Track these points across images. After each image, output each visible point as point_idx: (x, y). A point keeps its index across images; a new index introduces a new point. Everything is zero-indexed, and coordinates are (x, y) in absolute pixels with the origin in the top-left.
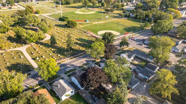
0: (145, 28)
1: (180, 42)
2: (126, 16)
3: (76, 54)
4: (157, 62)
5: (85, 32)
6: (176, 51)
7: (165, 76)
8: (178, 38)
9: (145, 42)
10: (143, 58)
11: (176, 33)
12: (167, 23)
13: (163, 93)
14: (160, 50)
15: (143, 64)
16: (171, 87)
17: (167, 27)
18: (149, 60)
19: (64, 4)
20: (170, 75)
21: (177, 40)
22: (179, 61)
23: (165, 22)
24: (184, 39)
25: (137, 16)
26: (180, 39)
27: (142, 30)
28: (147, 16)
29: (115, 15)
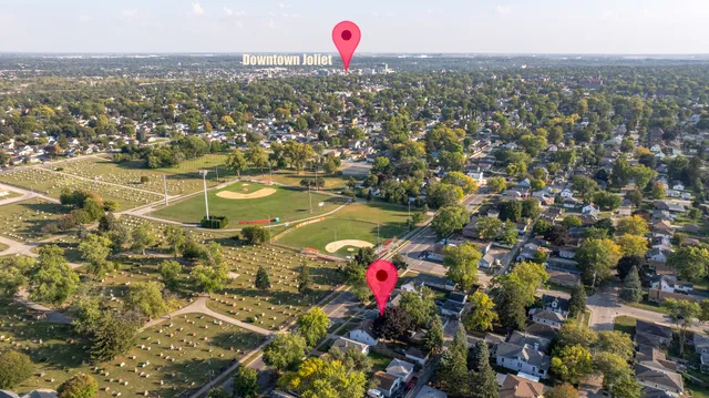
0: (418, 225)
1: (488, 249)
2: (360, 196)
3: (320, 299)
4: (462, 290)
5: (299, 252)
6: (485, 265)
7: (481, 300)
8: (481, 241)
9: (430, 257)
10: (438, 286)
11: (478, 232)
12: (458, 213)
13: (482, 323)
14: (462, 269)
15: (442, 295)
16: (490, 313)
17: (459, 221)
18: (448, 287)
19: (156, 165)
20: (486, 298)
21: (481, 244)
22: (493, 280)
23: (454, 211)
24: (491, 240)
25: (388, 195)
26: (485, 241)
27: (412, 228)
28: (410, 193)
29: (333, 195)
